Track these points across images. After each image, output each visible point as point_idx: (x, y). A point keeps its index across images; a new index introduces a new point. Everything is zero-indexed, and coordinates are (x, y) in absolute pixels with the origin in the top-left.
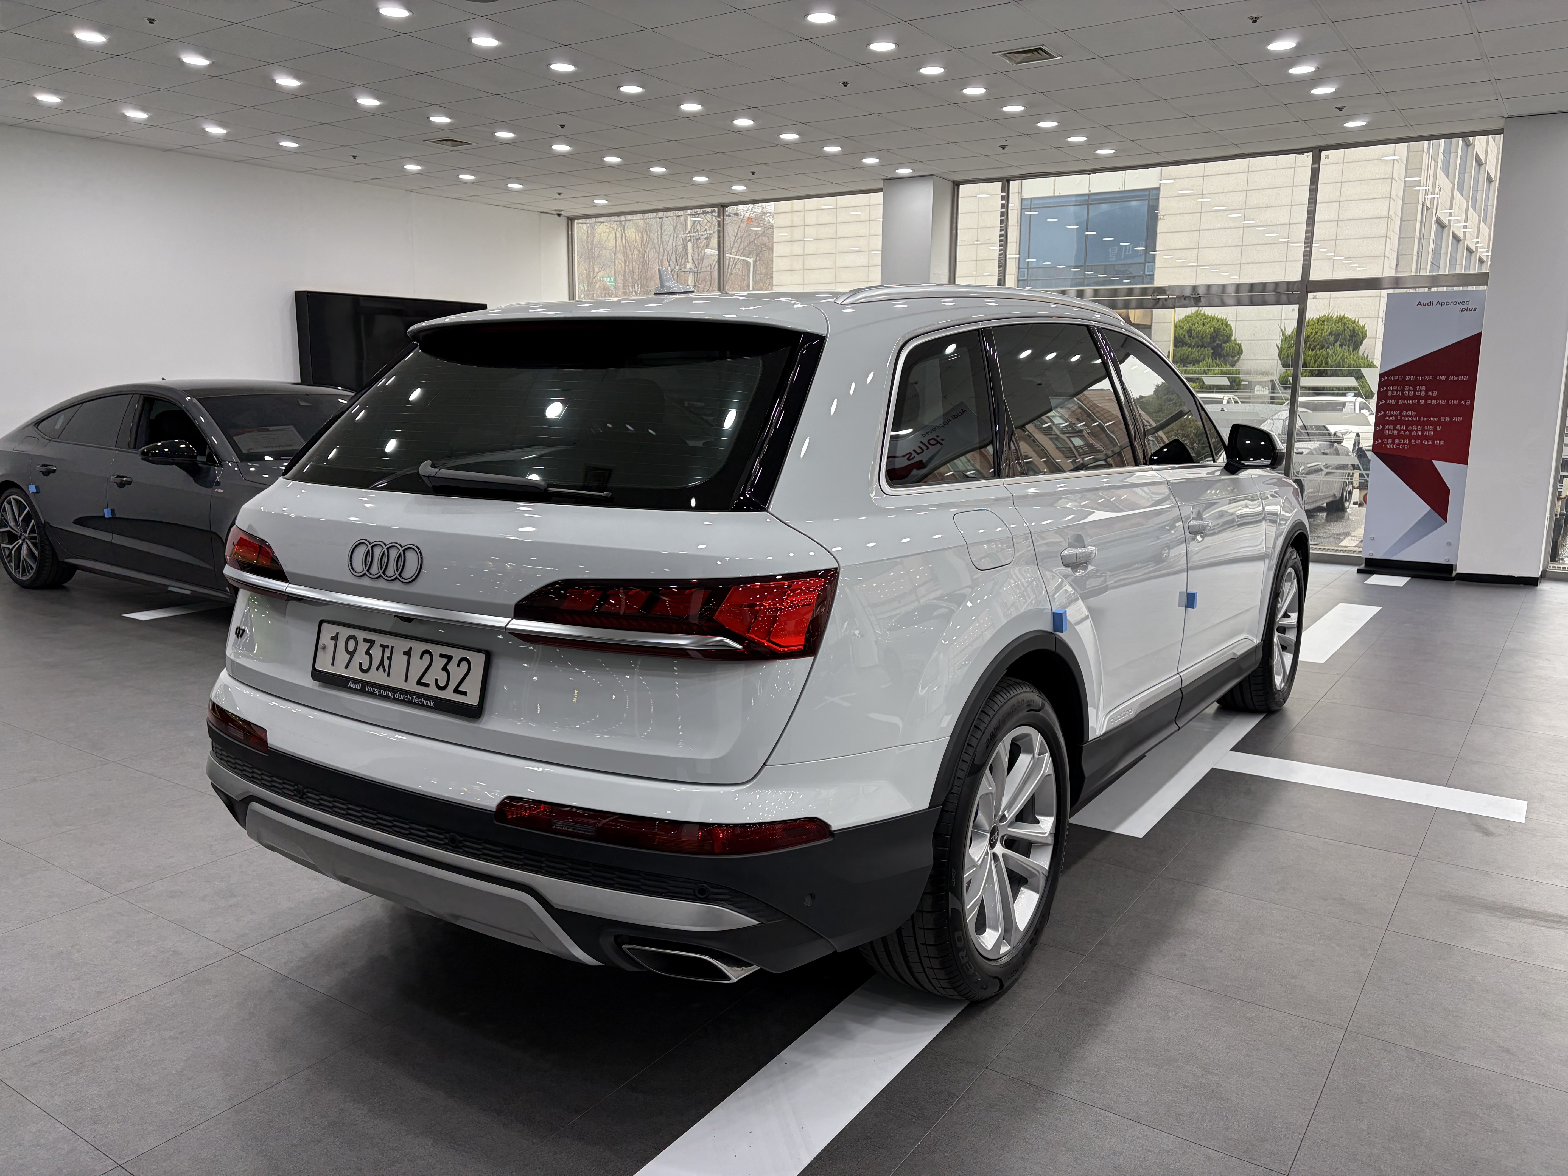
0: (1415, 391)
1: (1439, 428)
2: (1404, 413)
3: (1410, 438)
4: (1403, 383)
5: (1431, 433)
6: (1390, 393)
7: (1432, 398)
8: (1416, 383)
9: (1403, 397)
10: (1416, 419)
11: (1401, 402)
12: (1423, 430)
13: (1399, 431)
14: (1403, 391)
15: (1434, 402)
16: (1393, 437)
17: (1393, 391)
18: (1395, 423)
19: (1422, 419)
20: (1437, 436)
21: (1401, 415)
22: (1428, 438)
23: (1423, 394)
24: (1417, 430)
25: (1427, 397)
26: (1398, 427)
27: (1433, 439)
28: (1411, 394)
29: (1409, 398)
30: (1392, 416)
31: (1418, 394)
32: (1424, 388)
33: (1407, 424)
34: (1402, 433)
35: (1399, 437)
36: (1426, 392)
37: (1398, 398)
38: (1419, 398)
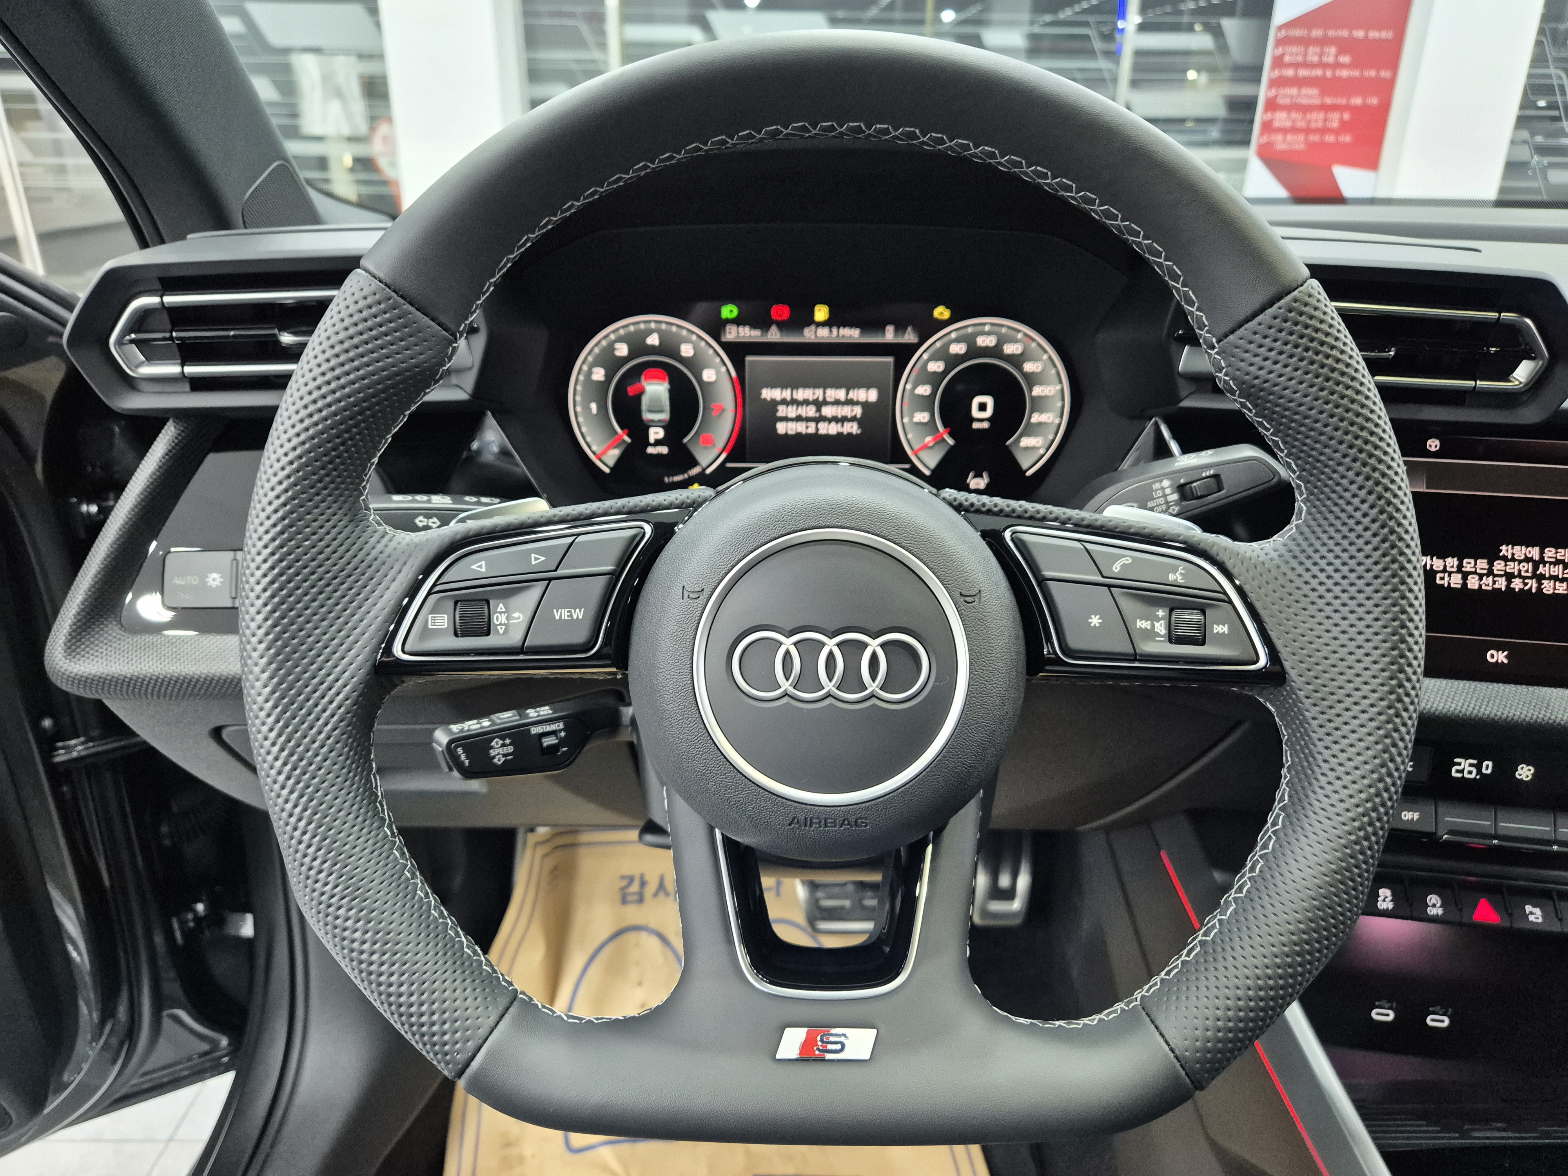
0: (1321, 55)
1: (1347, 116)
2: (1304, 91)
3: (1308, 131)
4: (1306, 42)
5: (1335, 124)
6: (1287, 59)
7: (1344, 66)
8: (1323, 42)
10: (1317, 102)
11: (1302, 72)
12: (1326, 120)
13: (1294, 121)
14: (1305, 55)
15: (1345, 73)
16: (1284, 131)
17: (1292, 54)
18: (1289, 108)
19: (1329, 101)
20: (1345, 127)
21: (1299, 95)
22: (1331, 131)
23: (1331, 60)
24: (1317, 119)
25: (1337, 65)
26: (1294, 115)
27: (1336, 132)
28: (1315, 59)
29: (1312, 66)
30: (1285, 96)
32: (1333, 50)
33: (1306, 109)
34: (1299, 124)
35: (1294, 130)
36: (1337, 56)
37: (1296, 66)
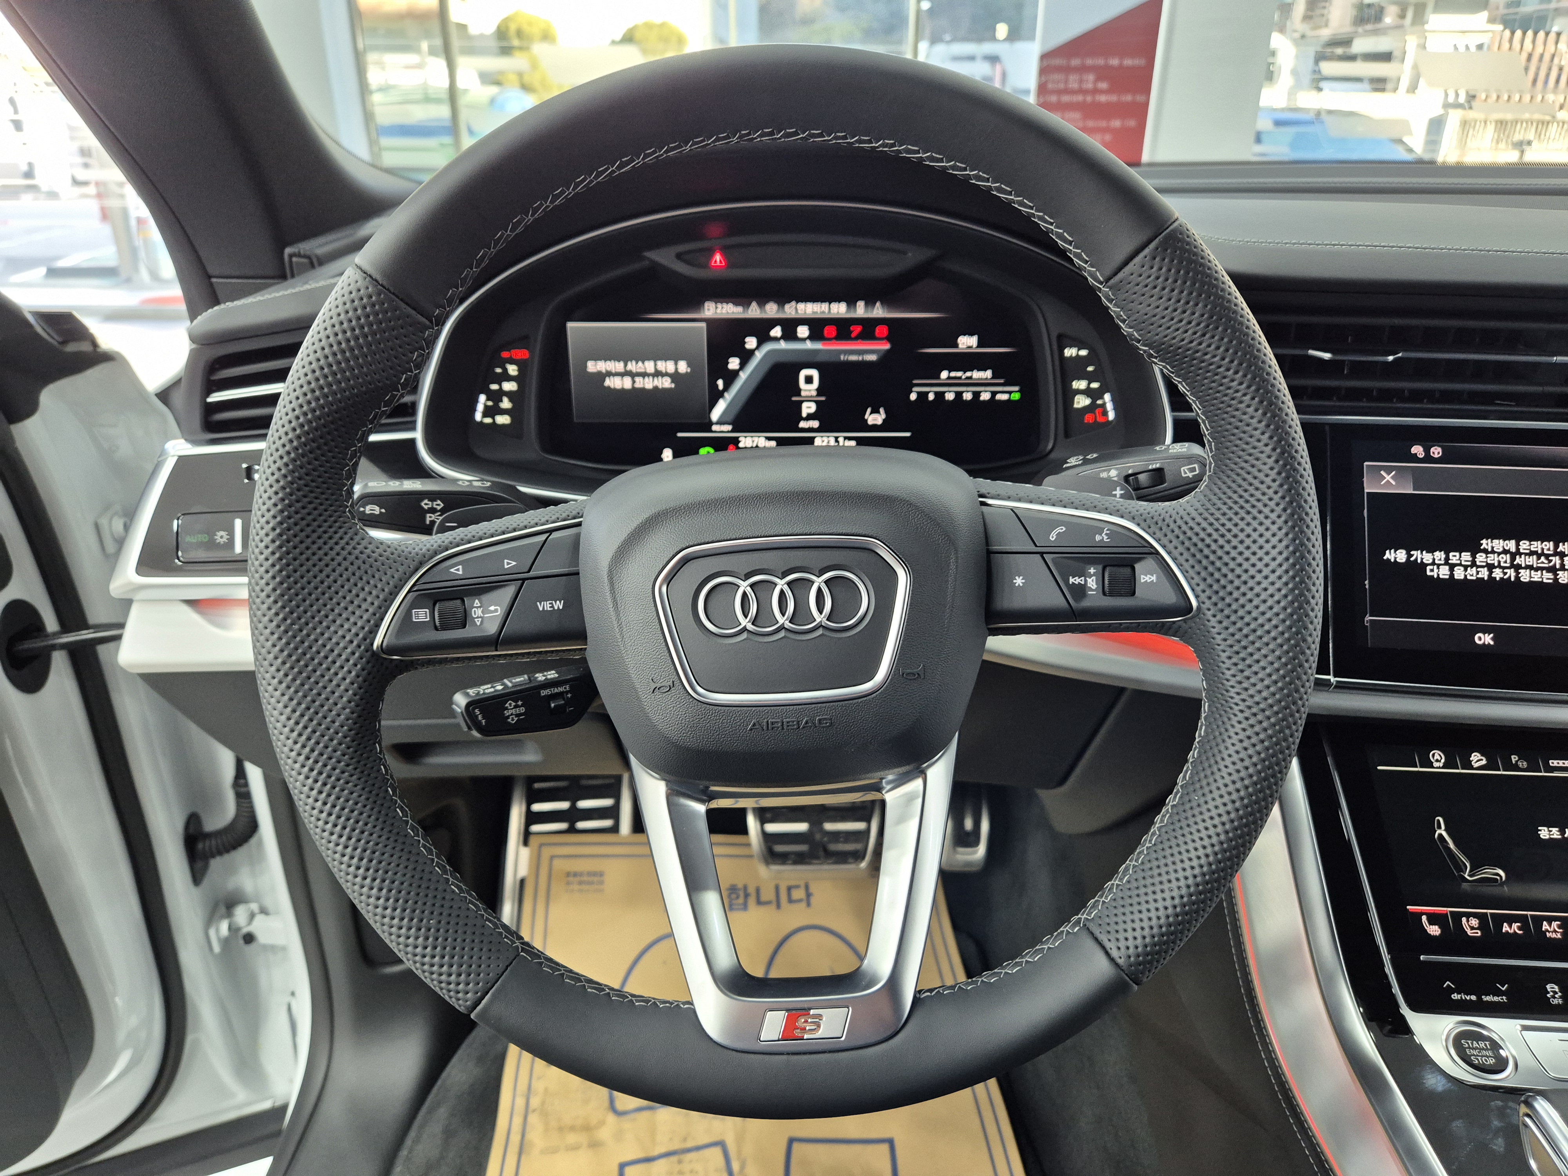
9: (1067, 91)
31: (1085, 86)
38: (1085, 92)
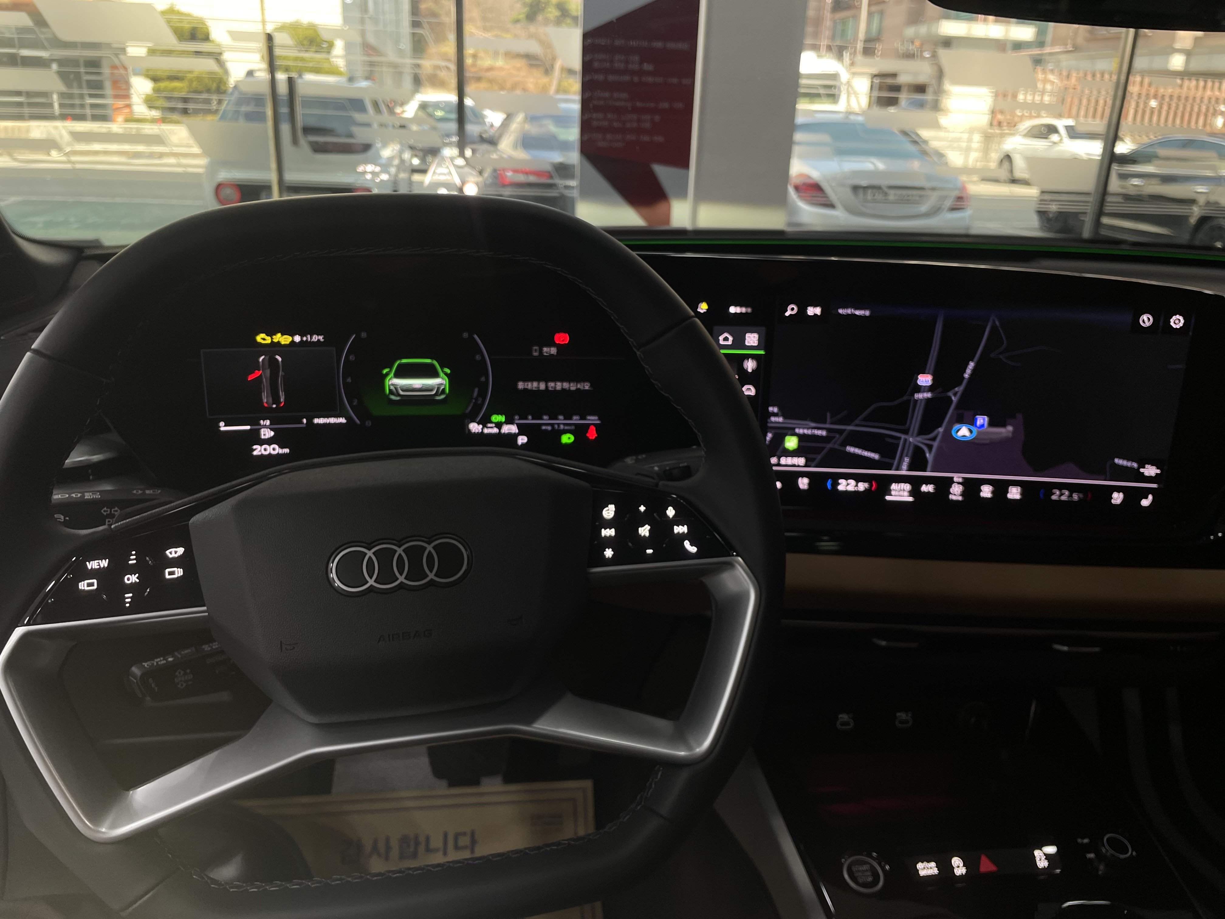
0: (627, 62)
1: (657, 118)
2: (616, 95)
3: (624, 131)
4: (612, 50)
5: (648, 125)
6: (597, 65)
7: (648, 73)
8: (626, 51)
9: (613, 71)
10: (629, 104)
11: (611, 78)
12: (639, 121)
13: (610, 121)
14: (612, 61)
15: (650, 79)
17: (600, 60)
18: (606, 109)
19: (639, 104)
20: (656, 128)
21: (611, 97)
22: (645, 131)
23: (636, 67)
24: (631, 120)
25: (642, 72)
26: (609, 116)
27: (650, 132)
28: (622, 66)
29: (619, 72)
30: (600, 98)
31: (631, 66)
32: (636, 58)
33: (619, 111)
34: (615, 124)
35: (611, 130)
36: (641, 64)
37: (606, 72)
38: (631, 72)
